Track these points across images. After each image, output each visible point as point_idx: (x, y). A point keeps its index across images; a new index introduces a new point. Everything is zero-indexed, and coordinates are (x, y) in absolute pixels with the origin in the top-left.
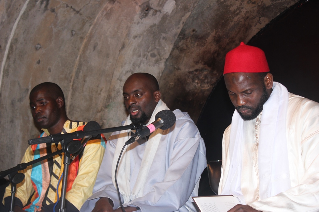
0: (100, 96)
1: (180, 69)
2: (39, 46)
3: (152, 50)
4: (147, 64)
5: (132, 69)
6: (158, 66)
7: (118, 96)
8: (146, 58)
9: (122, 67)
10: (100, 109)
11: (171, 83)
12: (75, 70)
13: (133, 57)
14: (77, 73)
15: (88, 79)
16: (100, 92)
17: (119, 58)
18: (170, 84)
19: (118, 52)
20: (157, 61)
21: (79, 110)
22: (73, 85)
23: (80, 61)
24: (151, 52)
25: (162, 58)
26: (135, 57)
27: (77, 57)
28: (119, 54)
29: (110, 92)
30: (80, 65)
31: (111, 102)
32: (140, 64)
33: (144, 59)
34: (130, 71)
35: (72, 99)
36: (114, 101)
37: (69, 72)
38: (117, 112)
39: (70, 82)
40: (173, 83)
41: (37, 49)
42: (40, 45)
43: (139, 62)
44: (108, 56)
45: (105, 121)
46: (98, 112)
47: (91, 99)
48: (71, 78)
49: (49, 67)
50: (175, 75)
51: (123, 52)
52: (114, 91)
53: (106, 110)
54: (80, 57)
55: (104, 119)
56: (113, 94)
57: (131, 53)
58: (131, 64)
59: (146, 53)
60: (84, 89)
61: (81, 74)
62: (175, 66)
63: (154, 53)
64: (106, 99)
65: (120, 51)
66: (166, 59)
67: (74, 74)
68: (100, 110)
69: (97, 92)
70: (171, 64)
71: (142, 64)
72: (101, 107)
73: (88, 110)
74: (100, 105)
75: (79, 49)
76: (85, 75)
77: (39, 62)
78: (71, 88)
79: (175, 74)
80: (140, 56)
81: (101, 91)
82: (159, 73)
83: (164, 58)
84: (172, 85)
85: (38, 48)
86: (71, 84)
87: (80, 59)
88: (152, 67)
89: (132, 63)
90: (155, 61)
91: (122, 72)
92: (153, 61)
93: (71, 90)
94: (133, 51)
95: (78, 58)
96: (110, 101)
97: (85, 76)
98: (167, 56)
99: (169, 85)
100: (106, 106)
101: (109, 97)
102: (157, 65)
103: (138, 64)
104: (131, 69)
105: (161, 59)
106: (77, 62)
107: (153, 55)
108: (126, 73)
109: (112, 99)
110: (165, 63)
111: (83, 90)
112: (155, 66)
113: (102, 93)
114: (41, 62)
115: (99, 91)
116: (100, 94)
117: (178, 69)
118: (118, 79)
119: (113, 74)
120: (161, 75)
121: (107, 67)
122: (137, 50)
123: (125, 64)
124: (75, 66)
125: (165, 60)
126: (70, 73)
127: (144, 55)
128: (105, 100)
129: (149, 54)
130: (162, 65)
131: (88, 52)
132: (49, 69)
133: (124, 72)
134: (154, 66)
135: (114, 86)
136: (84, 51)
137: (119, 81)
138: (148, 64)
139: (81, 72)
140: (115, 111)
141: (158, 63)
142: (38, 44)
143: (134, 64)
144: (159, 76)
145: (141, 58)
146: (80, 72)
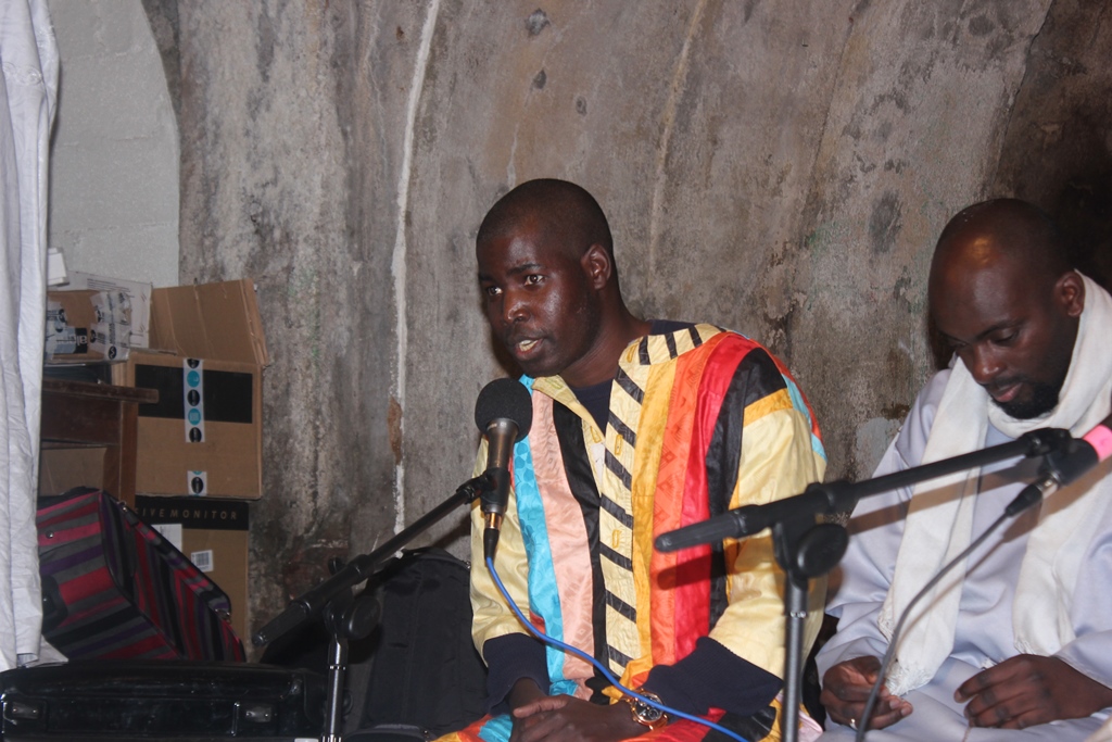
0: (777, 198)
1: (1085, 71)
2: (541, 18)
3: (974, 7)
4: (957, 62)
5: (900, 88)
6: (1002, 69)
7: (849, 194)
8: (955, 39)
9: (861, 81)
10: (779, 249)
11: (1049, 129)
12: (673, 99)
13: (903, 39)
14: (684, 110)
15: (725, 133)
16: (778, 183)
17: (847, 47)
18: (1044, 132)
19: (846, 25)
20: (995, 49)
21: (695, 255)
22: (668, 157)
23: (692, 63)
24: (973, 16)
25: (1015, 35)
26: (910, 40)
27: (681, 46)
28: (850, 28)
29: (817, 183)
30: (694, 79)
31: (824, 221)
32: (931, 64)
33: (944, 44)
34: (890, 97)
35: (665, 210)
36: (832, 216)
37: (651, 108)
38: (847, 258)
39: (658, 146)
40: (1056, 127)
41: (532, 30)
42: (545, 15)
43: (924, 59)
44: (802, 39)
45: (801, 298)
46: (774, 261)
47: (742, 212)
48: (661, 130)
49: (577, 96)
50: (1063, 96)
51: (862, 23)
52: (833, 176)
53: (805, 255)
54: (694, 46)
55: (798, 291)
56: (828, 191)
57: (895, 23)
58: (897, 70)
59: (952, 19)
60: (714, 173)
61: (699, 115)
62: (1065, 60)
63: (982, 18)
64: (803, 213)
65: (851, 20)
66: (1030, 36)
67: (670, 114)
68: (780, 256)
69: (766, 181)
70: (1050, 52)
71: (938, 63)
72: (785, 243)
73: (731, 254)
74: (780, 233)
75: (686, 18)
76: (713, 119)
77: (541, 81)
78: (660, 167)
79: (1064, 89)
80: (928, 33)
81: (781, 179)
82: (1005, 96)
83: (1022, 35)
84: (1053, 133)
85: (538, 27)
86: (663, 152)
87: (691, 55)
88: (978, 71)
89: (898, 64)
90: (988, 47)
91: (862, 101)
92: (982, 50)
93: (663, 178)
94: (903, 16)
95: (685, 53)
96: (820, 217)
97: (714, 123)
98: (1035, 25)
99: (1039, 136)
100: (805, 240)
101: (815, 204)
102: (997, 62)
103: (923, 66)
104: (894, 89)
105: (1011, 40)
106: (681, 67)
107: (980, 27)
108: (876, 105)
109: (824, 211)
110: (1028, 51)
111: (708, 178)
112: (990, 69)
113: (784, 186)
114: (548, 80)
115: (773, 181)
116: (777, 192)
117: (1078, 69)
118: (846, 130)
119: (826, 112)
120: (1011, 101)
121: (803, 84)
122: (919, 10)
123: (872, 71)
124: (676, 84)
125: (1025, 43)
126: (654, 113)
127: (946, 30)
128: (799, 216)
129: (966, 23)
130: (1016, 63)
131: (725, 24)
132: (579, 104)
133: (870, 102)
134: (984, 68)
135: (834, 159)
136: (708, 24)
137: (850, 139)
138: (962, 61)
139: (700, 106)
140: (837, 257)
141: (999, 54)
142: (539, 11)
143: (905, 66)
144: (1006, 105)
145: (934, 42)
146: (694, 106)
